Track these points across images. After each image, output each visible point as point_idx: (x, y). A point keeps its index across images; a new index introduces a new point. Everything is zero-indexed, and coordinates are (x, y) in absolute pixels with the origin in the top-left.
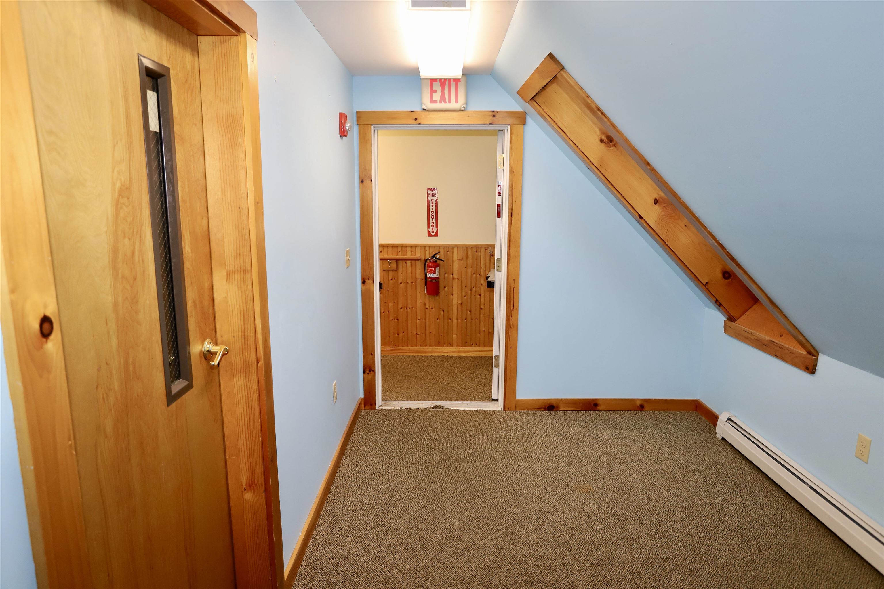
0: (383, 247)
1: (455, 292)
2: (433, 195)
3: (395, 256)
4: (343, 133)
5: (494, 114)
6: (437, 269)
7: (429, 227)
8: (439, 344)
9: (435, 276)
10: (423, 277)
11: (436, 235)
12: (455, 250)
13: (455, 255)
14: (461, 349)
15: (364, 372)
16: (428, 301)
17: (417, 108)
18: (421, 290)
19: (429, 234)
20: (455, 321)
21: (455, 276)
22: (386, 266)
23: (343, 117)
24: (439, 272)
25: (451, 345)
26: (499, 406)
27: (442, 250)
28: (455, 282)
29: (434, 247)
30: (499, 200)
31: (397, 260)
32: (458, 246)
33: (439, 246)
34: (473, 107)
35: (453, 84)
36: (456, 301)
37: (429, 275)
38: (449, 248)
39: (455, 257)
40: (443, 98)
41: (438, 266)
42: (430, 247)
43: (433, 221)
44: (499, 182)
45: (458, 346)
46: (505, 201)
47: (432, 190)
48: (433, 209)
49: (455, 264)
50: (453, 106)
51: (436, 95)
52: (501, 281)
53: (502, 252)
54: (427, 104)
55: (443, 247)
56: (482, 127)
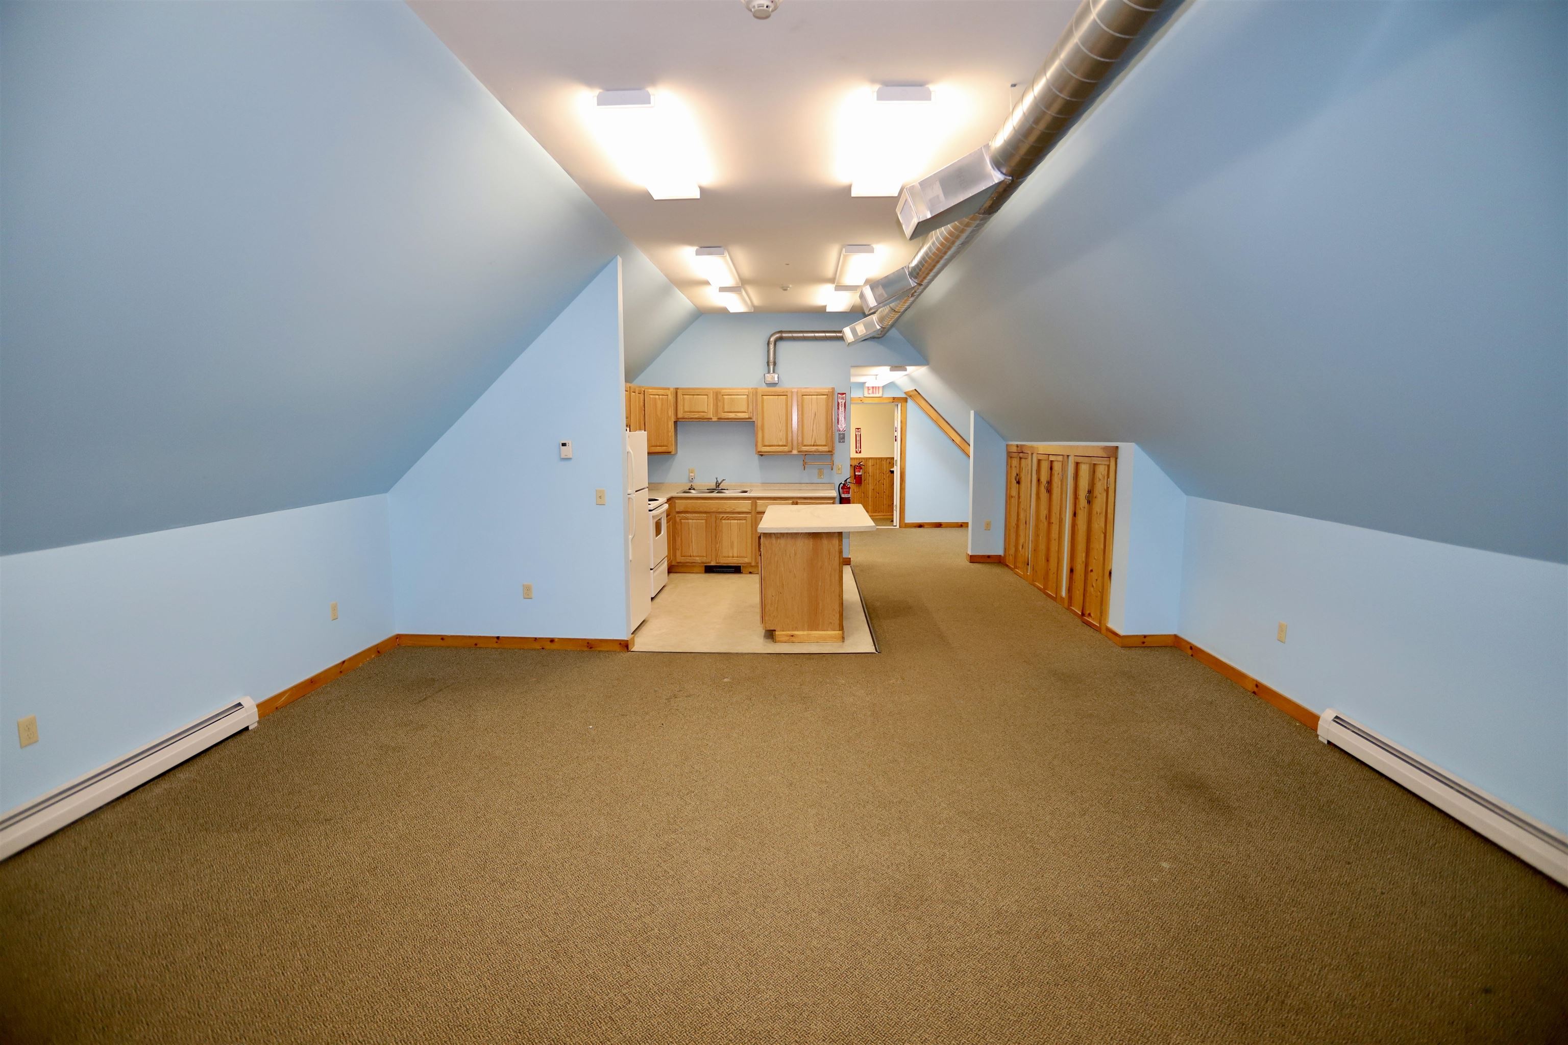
2: (858, 432)
5: (894, 398)
6: (861, 470)
7: (856, 448)
9: (860, 474)
10: (853, 475)
11: (860, 452)
13: (870, 463)
16: (857, 488)
17: (861, 396)
18: (853, 482)
19: (857, 452)
20: (870, 499)
24: (862, 472)
26: (898, 527)
27: (864, 460)
28: (871, 476)
29: (859, 459)
30: (896, 434)
32: (871, 458)
33: (862, 458)
34: (886, 396)
35: (878, 389)
36: (871, 487)
37: (856, 474)
38: (867, 460)
40: (873, 392)
41: (861, 468)
42: (857, 459)
43: (858, 445)
44: (896, 425)
46: (898, 434)
47: (858, 429)
48: (858, 438)
49: (870, 468)
50: (877, 395)
51: (871, 391)
52: (897, 470)
53: (897, 457)
54: (866, 395)
55: (864, 458)
56: (890, 402)
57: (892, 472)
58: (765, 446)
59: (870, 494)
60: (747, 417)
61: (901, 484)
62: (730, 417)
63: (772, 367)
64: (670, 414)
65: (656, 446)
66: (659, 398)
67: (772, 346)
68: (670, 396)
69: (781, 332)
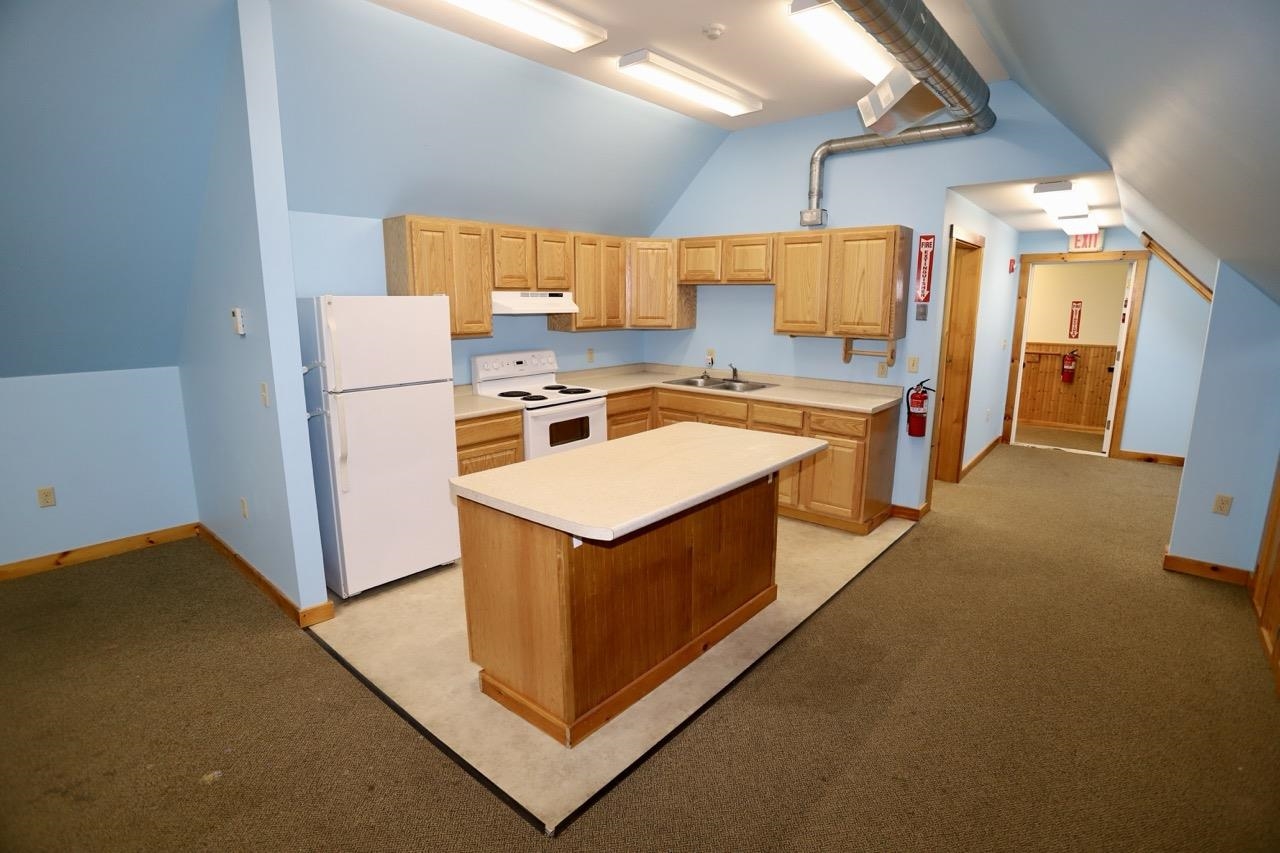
0: (1029, 344)
1: (1088, 382)
2: (1077, 306)
3: (1038, 351)
4: (1012, 270)
5: (1124, 253)
6: (1073, 363)
7: (1070, 330)
8: (1068, 421)
9: (1071, 368)
10: (1061, 369)
11: (1077, 337)
12: (1092, 350)
13: (1092, 353)
14: (1087, 427)
15: (1005, 418)
16: (1063, 388)
17: (1064, 251)
18: (1058, 378)
19: (1070, 336)
20: (1085, 405)
21: (1090, 369)
22: (1030, 358)
23: (1012, 262)
24: (1075, 365)
25: (1079, 423)
26: (1106, 455)
27: (1080, 349)
28: (1089, 374)
29: (1074, 346)
30: (1124, 310)
31: (1040, 355)
32: (1095, 347)
33: (1078, 346)
34: (1107, 250)
35: (1093, 238)
36: (1088, 389)
37: (1066, 367)
38: (1087, 348)
39: (1092, 355)
40: (1085, 245)
41: (1075, 360)
42: (1070, 346)
43: (1075, 326)
44: (1126, 298)
45: (1085, 425)
46: (1127, 311)
47: (1077, 303)
48: (1076, 317)
49: (1091, 361)
50: (1092, 249)
51: (1080, 244)
52: (1118, 367)
53: (1121, 348)
54: (1072, 249)
55: (1082, 346)
56: (1115, 261)
57: (1111, 370)
58: (787, 322)
59: (1086, 398)
60: (763, 277)
61: (1120, 391)
62: (742, 277)
63: (815, 200)
64: (669, 275)
65: (647, 318)
66: (653, 253)
67: (816, 166)
68: (670, 251)
69: (830, 142)
